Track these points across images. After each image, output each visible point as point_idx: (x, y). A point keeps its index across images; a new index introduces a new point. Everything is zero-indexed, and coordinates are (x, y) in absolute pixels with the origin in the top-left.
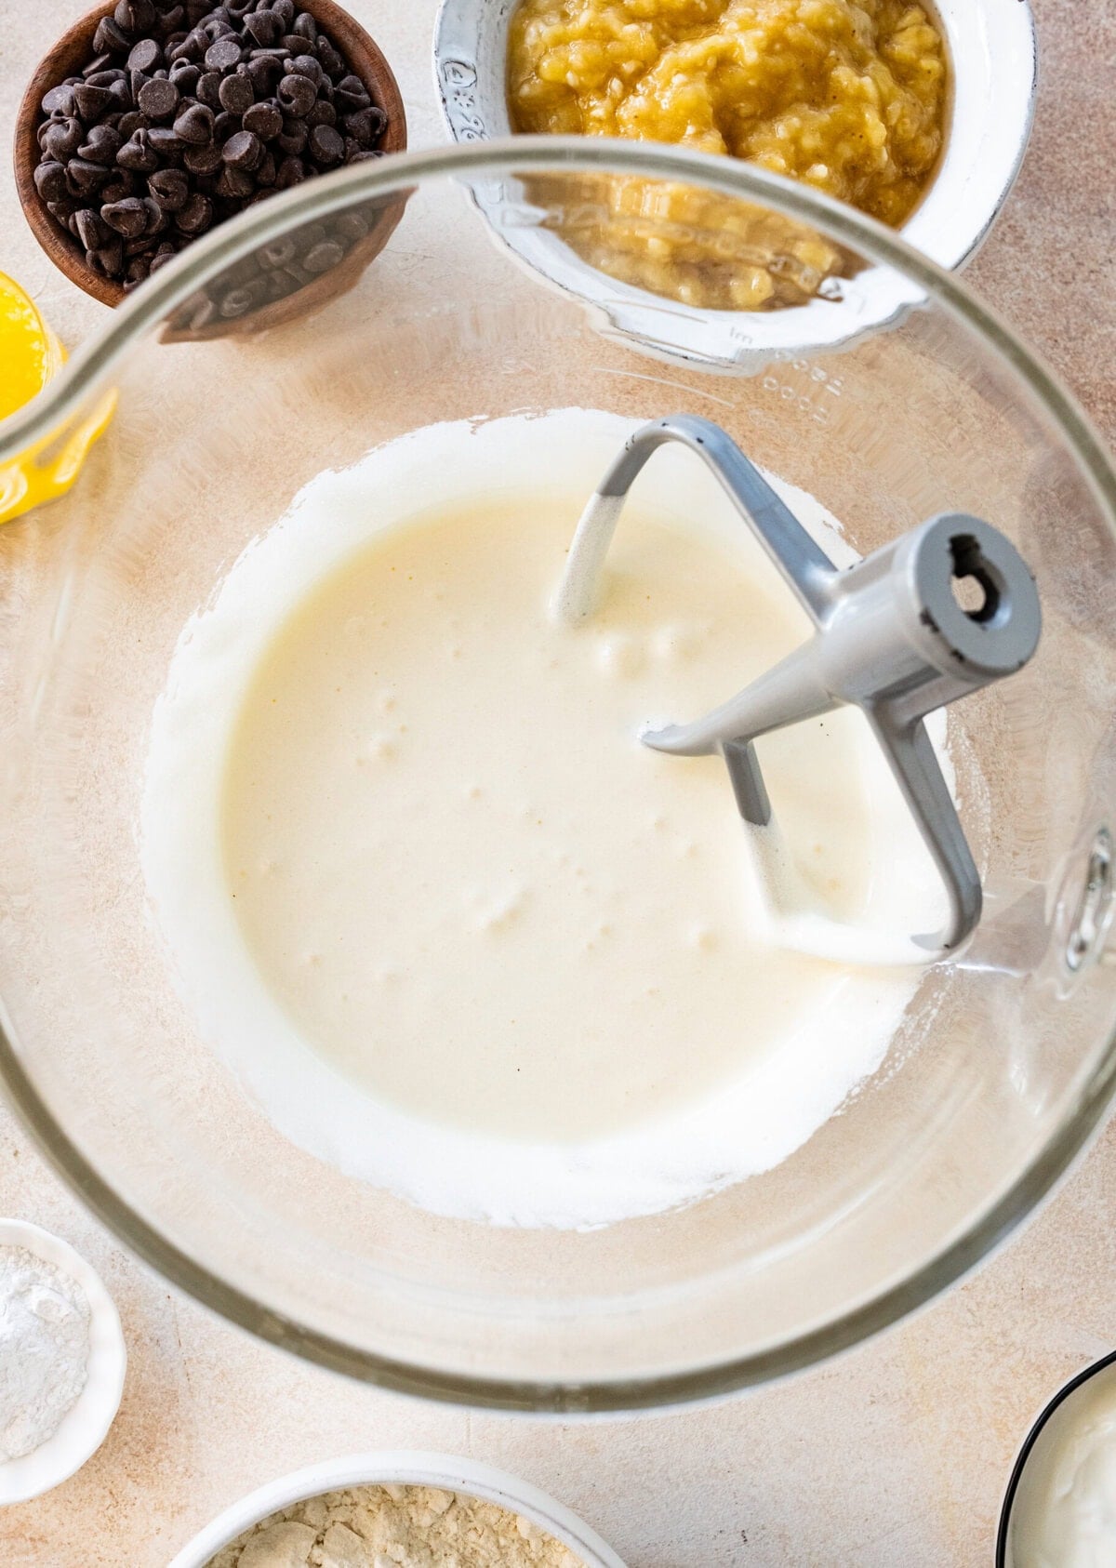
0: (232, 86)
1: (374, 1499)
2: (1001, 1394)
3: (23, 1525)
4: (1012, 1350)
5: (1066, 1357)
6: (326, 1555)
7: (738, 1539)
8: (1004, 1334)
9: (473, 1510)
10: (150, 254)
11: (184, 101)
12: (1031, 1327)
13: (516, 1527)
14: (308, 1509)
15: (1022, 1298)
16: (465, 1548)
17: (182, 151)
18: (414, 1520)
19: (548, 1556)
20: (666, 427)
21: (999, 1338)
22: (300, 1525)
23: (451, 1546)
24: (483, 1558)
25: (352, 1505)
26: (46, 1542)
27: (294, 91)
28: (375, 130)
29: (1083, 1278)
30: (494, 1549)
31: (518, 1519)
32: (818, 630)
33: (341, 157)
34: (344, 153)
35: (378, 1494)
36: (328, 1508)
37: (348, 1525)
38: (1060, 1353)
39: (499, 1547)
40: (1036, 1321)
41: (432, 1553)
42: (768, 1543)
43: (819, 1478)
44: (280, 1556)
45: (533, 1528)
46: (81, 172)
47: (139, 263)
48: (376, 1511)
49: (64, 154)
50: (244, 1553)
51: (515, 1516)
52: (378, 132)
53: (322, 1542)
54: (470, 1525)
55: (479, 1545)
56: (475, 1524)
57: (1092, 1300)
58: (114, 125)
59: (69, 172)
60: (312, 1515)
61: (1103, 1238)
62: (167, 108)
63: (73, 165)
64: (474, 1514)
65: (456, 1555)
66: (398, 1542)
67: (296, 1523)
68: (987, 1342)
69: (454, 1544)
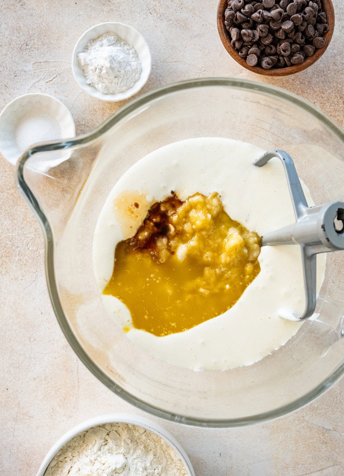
0: (292, 6)
1: (124, 426)
2: (298, 433)
3: (27, 412)
4: (304, 422)
5: (319, 427)
6: (109, 438)
7: (218, 455)
8: (303, 417)
9: (150, 434)
10: (250, 47)
11: (276, 5)
12: (311, 417)
13: (160, 441)
14: (106, 426)
15: (310, 409)
16: (146, 444)
17: (270, 20)
18: (134, 434)
19: (167, 450)
20: (277, 152)
21: (302, 418)
22: (104, 429)
23: (142, 442)
24: (150, 447)
25: (118, 426)
26: (33, 418)
27: (308, 12)
28: (325, 31)
29: (328, 407)
30: (154, 445)
31: (161, 439)
32: (296, 221)
33: (313, 36)
34: (314, 35)
35: (126, 425)
36: (112, 426)
37: (116, 431)
38: (317, 425)
39: (155, 445)
40: (313, 415)
41: (137, 443)
42: (226, 458)
43: (244, 444)
44: (97, 436)
45: (165, 442)
46: (240, 17)
47: (246, 48)
48: (124, 429)
49: (236, 9)
50: (87, 433)
51: (161, 438)
52: (325, 32)
53: (109, 434)
54: (149, 438)
55: (150, 444)
56: (150, 438)
57: (330, 413)
58: (253, 5)
59: (236, 16)
60: (108, 427)
61: (337, 397)
62: (270, 6)
63: (238, 14)
64: (150, 435)
65: (143, 445)
66: (129, 439)
67: (102, 428)
68: (298, 418)
69: (143, 442)
